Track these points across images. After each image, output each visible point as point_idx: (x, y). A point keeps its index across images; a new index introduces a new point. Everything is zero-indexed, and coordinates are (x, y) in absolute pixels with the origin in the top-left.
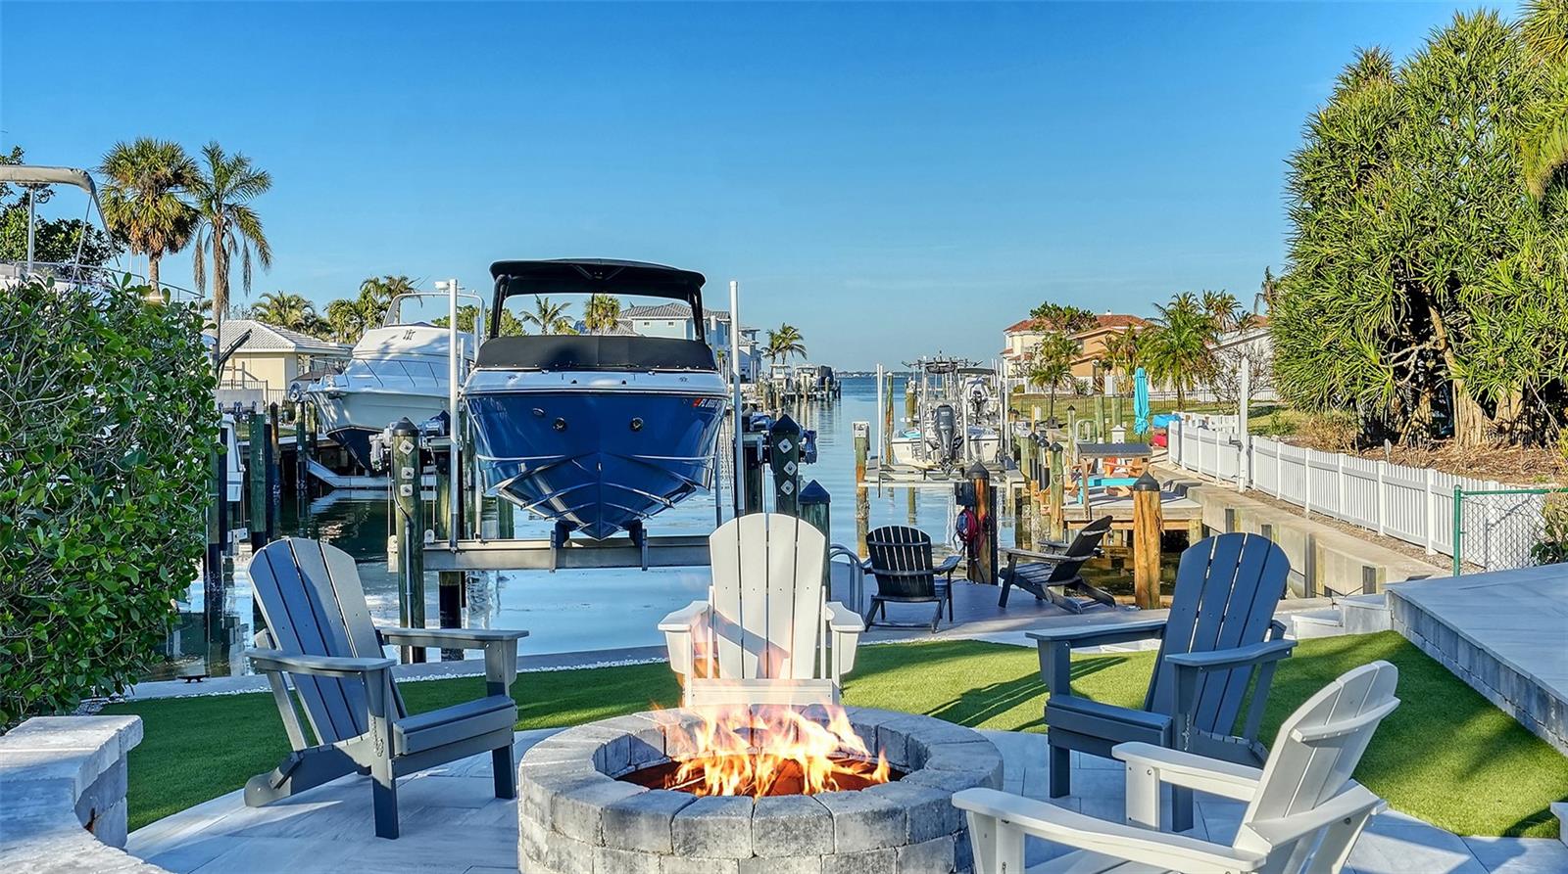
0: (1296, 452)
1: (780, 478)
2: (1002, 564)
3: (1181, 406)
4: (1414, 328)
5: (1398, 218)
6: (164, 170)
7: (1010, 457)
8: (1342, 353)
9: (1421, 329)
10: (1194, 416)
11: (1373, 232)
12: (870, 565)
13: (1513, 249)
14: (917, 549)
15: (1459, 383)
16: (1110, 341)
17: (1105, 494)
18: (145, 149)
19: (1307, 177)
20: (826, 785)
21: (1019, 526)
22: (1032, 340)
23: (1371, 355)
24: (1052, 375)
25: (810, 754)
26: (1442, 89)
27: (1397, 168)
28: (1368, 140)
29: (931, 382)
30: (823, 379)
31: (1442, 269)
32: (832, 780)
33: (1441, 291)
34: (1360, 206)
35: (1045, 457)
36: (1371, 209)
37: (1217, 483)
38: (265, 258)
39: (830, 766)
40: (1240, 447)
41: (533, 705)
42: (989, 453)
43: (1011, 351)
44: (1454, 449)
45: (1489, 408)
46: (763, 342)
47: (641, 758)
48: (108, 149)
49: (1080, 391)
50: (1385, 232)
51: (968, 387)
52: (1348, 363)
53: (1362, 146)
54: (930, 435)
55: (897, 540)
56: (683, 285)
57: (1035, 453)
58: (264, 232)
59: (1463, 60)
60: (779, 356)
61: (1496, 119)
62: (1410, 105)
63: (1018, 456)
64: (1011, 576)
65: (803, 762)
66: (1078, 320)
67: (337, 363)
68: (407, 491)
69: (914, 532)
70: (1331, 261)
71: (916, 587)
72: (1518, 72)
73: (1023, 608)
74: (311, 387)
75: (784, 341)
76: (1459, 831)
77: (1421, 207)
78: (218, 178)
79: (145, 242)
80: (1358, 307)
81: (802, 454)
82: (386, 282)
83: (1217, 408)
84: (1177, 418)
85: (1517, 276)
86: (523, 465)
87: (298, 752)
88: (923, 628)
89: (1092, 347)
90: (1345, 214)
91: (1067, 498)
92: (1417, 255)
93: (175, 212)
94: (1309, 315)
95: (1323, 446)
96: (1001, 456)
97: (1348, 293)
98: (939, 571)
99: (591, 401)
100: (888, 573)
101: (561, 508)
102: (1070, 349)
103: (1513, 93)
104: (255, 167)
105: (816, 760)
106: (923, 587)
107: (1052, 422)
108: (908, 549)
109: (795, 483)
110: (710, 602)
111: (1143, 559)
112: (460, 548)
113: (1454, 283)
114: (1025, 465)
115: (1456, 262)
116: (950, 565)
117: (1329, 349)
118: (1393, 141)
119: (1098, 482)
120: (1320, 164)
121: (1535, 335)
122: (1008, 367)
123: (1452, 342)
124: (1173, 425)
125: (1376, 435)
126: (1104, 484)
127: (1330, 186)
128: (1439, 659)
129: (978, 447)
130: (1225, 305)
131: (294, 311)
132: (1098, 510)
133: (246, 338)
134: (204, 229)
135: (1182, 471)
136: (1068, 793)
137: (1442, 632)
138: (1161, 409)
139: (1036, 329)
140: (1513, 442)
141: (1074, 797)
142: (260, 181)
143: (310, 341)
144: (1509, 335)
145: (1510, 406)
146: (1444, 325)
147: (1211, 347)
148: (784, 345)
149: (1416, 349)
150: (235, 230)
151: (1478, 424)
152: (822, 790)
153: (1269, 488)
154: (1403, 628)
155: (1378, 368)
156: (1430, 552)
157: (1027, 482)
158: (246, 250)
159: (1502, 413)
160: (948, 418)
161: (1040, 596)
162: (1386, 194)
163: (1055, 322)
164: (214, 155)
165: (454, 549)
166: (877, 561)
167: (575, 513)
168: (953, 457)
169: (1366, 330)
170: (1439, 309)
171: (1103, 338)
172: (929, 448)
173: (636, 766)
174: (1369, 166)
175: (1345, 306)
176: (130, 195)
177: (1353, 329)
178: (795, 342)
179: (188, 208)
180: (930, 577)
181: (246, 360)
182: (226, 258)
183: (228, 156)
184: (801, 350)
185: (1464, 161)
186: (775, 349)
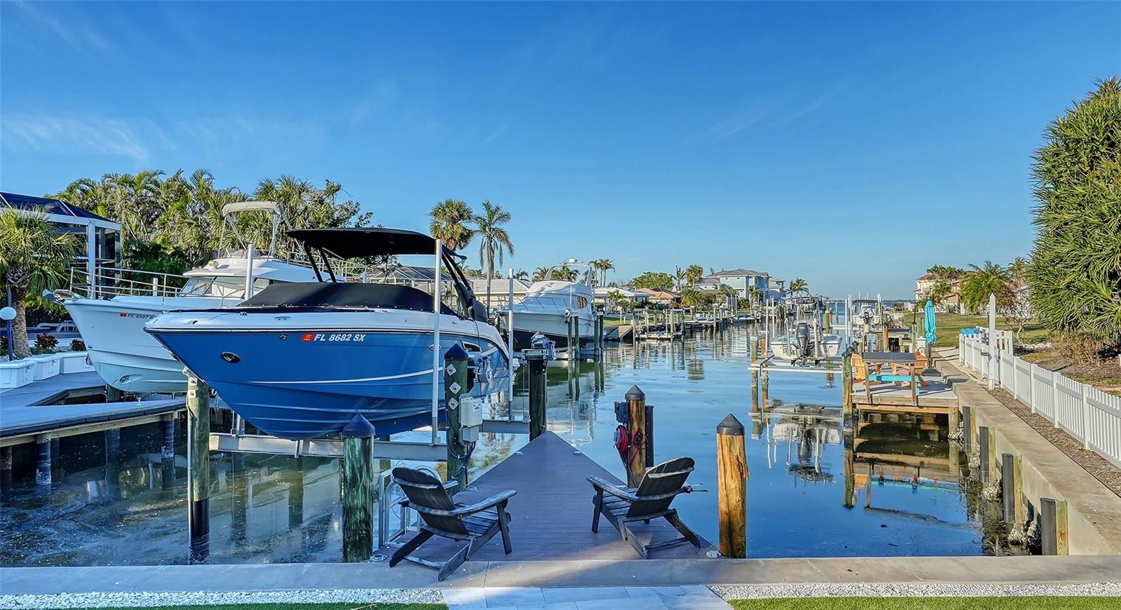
0: (1025, 366)
6: (456, 213)
10: (987, 330)
11: (1103, 200)
17: (893, 384)
18: (449, 204)
19: (1049, 165)
22: (929, 284)
23: (1104, 292)
28: (1098, 134)
34: (1091, 182)
36: (1102, 184)
37: (980, 379)
38: (510, 251)
40: (989, 357)
43: (919, 290)
46: (787, 287)
49: (951, 311)
50: (1114, 200)
52: (1082, 297)
53: (1092, 139)
54: (793, 340)
58: (509, 239)
66: (953, 274)
68: (192, 394)
75: (798, 286)
78: (488, 217)
80: (1091, 256)
82: (600, 262)
89: (957, 287)
90: (1079, 189)
93: (460, 232)
102: (946, 289)
104: (504, 211)
106: (455, 526)
117: (1068, 287)
119: (879, 378)
120: (1058, 155)
126: (885, 380)
127: (1066, 171)
129: (825, 348)
132: (877, 398)
134: (483, 239)
139: (930, 278)
142: (505, 217)
148: (797, 288)
150: (497, 240)
155: (1110, 301)
158: (501, 248)
162: (1114, 173)
163: (941, 275)
164: (487, 206)
168: (807, 354)
169: (1099, 273)
172: (794, 348)
175: (1080, 256)
176: (443, 225)
177: (1088, 272)
178: (803, 287)
179: (466, 229)
182: (493, 251)
183: (493, 208)
186: (792, 289)
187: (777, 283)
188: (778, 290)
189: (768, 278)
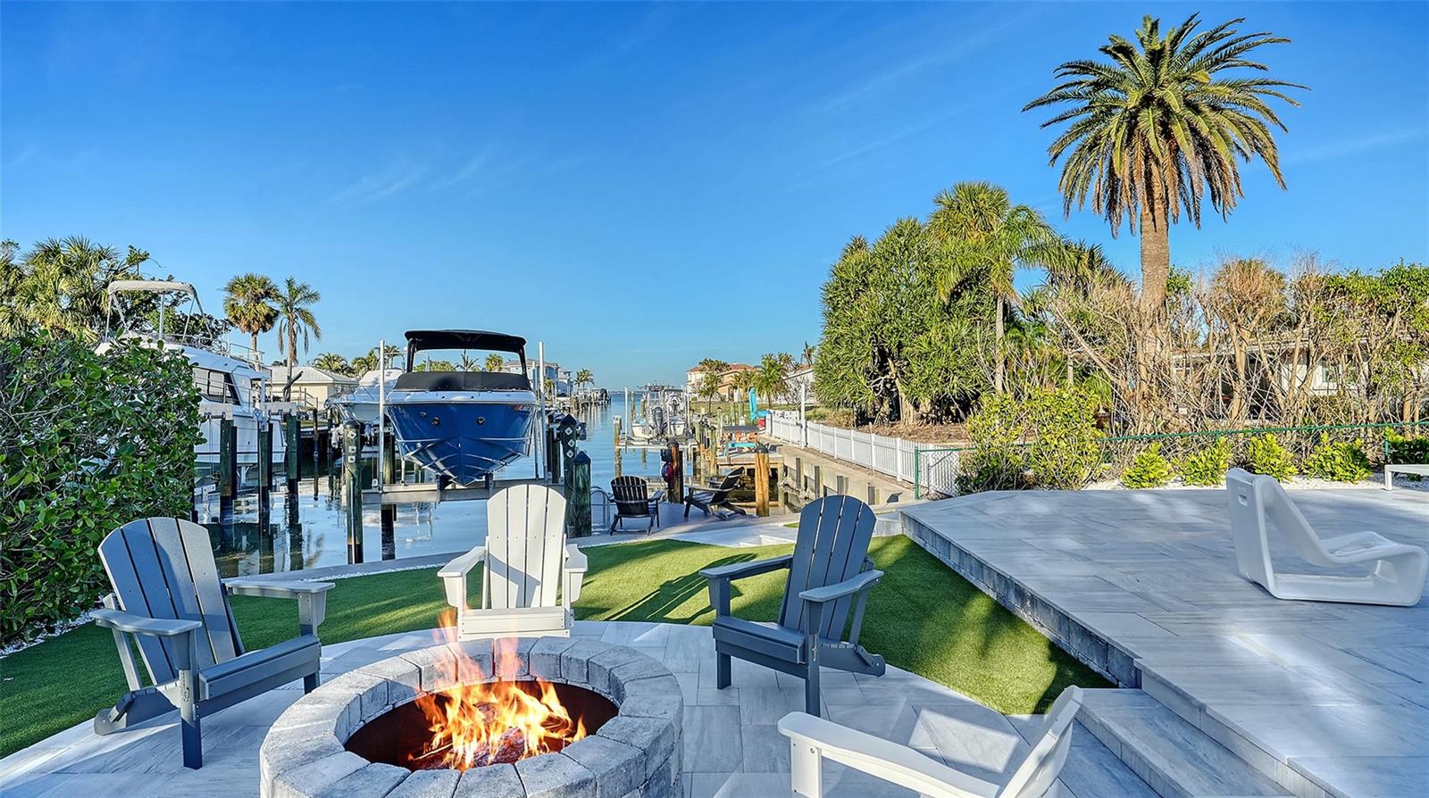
0: (827, 429)
1: (566, 449)
2: (686, 494)
3: (771, 407)
4: (880, 369)
5: (874, 315)
6: (260, 290)
7: (690, 434)
8: (848, 380)
9: (883, 369)
10: (777, 411)
11: (862, 322)
12: (613, 498)
13: (927, 330)
14: (639, 488)
15: (902, 394)
16: (736, 376)
18: (249, 279)
19: (831, 295)
20: (541, 748)
21: (695, 466)
22: (700, 376)
23: (862, 381)
24: (710, 391)
25: (528, 723)
26: (893, 254)
27: (872, 291)
28: (859, 278)
29: (653, 396)
30: (602, 395)
31: (895, 339)
32: (544, 743)
33: (895, 350)
34: (856, 309)
35: (707, 432)
36: (861, 311)
37: (790, 444)
38: (317, 334)
39: (543, 732)
40: (802, 427)
41: (394, 600)
42: (680, 430)
43: (690, 381)
44: (900, 426)
45: (916, 407)
46: (574, 377)
47: (398, 698)
48: (229, 278)
49: (723, 400)
50: (868, 322)
51: (669, 398)
52: (851, 385)
53: (856, 281)
54: (651, 422)
55: (628, 484)
56: (515, 344)
57: (702, 431)
58: (317, 322)
59: (902, 240)
60: (581, 384)
61: (917, 268)
62: (878, 262)
63: (694, 431)
64: (691, 500)
65: (524, 729)
66: (720, 367)
67: (352, 388)
68: (352, 459)
69: (637, 479)
70: (842, 336)
71: (639, 510)
72: (926, 247)
73: (697, 516)
74: (335, 401)
75: (584, 377)
76: (1004, 712)
77: (884, 310)
78: (291, 296)
79: (249, 326)
80: (855, 358)
81: (578, 435)
83: (789, 407)
84: (770, 413)
85: (930, 343)
86: (419, 444)
87: (134, 692)
88: (642, 532)
89: (728, 379)
90: (849, 313)
91: (718, 453)
92: (882, 333)
93: (265, 311)
94: (832, 362)
95: (839, 425)
96: (687, 433)
97: (851, 351)
98: (651, 500)
99: (454, 409)
100: (624, 502)
101: (442, 467)
102: (717, 380)
103: (925, 257)
104: (311, 290)
105: (532, 727)
106: (642, 509)
107: (710, 415)
108: (634, 489)
109: (574, 451)
110: (486, 548)
111: (760, 490)
112: (385, 491)
113: (900, 346)
114: (697, 437)
115: (901, 337)
116: (657, 496)
117: (842, 378)
118: (870, 279)
119: (733, 445)
120: (837, 289)
121: (939, 371)
122: (690, 389)
123: (899, 375)
124: (768, 416)
125: (863, 420)
126: (736, 446)
127: (841, 300)
128: (937, 555)
129: (674, 428)
130: (788, 360)
131: (336, 363)
133: (300, 375)
134: (282, 320)
135: (772, 439)
136: (730, 684)
137: (938, 539)
138: (761, 408)
139: (701, 370)
140: (928, 423)
141: (734, 688)
142: (313, 297)
143: (341, 377)
144: (927, 371)
145: (926, 406)
146: (895, 366)
147: (784, 378)
149: (883, 378)
150: (300, 321)
151: (912, 415)
152: (537, 752)
153: (816, 447)
154: (910, 533)
155: (866, 387)
156: (899, 480)
157: (699, 444)
158: (306, 331)
159: (922, 409)
160: (660, 413)
161: (706, 511)
162: (868, 304)
163: (710, 367)
164: (289, 282)
165: (381, 492)
166: (617, 495)
167: (450, 470)
168: (662, 433)
169: (860, 369)
170: (893, 359)
171: (733, 375)
172: (651, 429)
173: (393, 705)
174: (859, 290)
175: (849, 357)
176: (241, 302)
177: (853, 368)
178: (589, 377)
179: (273, 310)
180: (646, 504)
181: (307, 387)
182: (295, 335)
183: (297, 285)
184: (592, 381)
185: (903, 289)
186: (579, 381)
187: (565, 373)
188: (566, 381)
189: (557, 369)
